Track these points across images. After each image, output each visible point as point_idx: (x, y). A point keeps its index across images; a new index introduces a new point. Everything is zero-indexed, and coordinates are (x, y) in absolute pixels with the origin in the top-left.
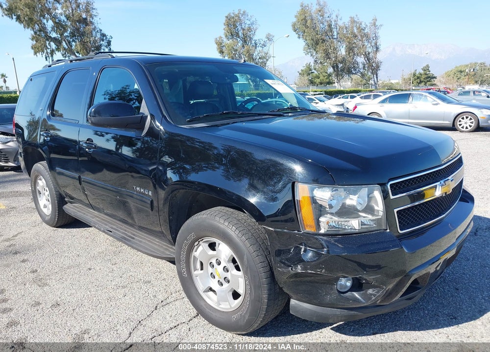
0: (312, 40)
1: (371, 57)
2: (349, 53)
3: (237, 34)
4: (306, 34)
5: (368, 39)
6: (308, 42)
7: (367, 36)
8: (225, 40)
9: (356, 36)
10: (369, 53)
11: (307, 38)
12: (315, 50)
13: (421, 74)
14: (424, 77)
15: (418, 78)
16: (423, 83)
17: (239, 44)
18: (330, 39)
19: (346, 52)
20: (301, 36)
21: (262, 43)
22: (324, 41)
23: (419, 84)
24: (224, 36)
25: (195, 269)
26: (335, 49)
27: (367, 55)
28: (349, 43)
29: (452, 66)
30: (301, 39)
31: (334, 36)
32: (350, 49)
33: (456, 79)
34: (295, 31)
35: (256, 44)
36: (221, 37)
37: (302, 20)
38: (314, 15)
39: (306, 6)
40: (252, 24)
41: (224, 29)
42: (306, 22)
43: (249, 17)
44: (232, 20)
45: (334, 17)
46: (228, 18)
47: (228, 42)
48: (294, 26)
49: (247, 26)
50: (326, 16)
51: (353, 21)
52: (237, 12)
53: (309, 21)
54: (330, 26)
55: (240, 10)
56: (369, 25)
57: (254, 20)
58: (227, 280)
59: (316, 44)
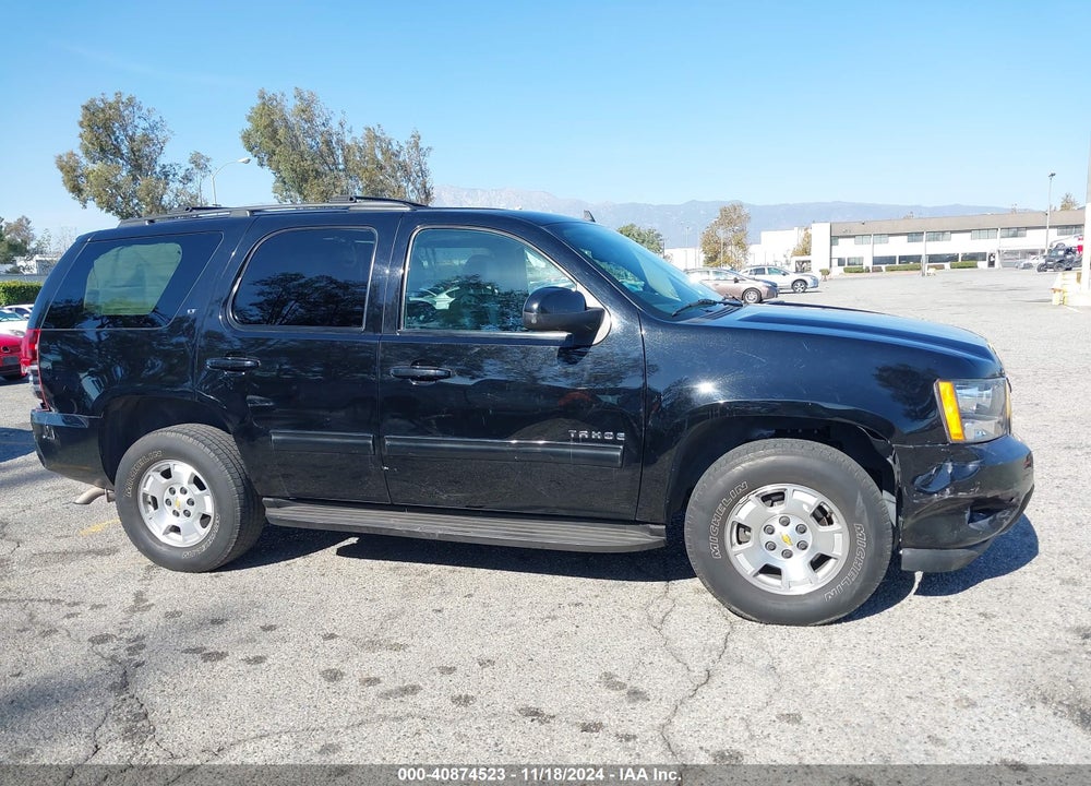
0: (294, 171)
3: (117, 151)
4: (275, 158)
5: (407, 175)
6: (284, 174)
7: (404, 167)
8: (84, 161)
9: (381, 168)
11: (282, 168)
12: (301, 193)
17: (124, 173)
18: (331, 170)
20: (265, 162)
21: (181, 173)
22: (318, 174)
24: (80, 153)
30: (266, 168)
31: (339, 164)
34: (251, 149)
35: (166, 175)
36: (73, 154)
37: (265, 127)
38: (292, 120)
39: (270, 99)
40: (153, 128)
41: (81, 136)
42: (275, 131)
43: (144, 111)
44: (101, 115)
45: (334, 126)
46: (90, 110)
47: (91, 166)
48: (247, 138)
49: (139, 132)
50: (319, 121)
51: (372, 137)
52: (111, 99)
53: (281, 132)
54: (328, 143)
55: (119, 95)
56: (405, 146)
57: (158, 119)
58: (803, 546)
59: (300, 180)
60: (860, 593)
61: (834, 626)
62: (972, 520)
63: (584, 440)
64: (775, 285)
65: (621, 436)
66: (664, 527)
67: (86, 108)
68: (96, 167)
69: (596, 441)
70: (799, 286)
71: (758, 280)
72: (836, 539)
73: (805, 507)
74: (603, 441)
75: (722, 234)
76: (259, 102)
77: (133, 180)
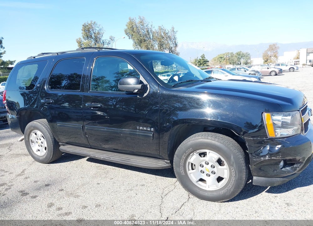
0: (138, 40)
1: (173, 50)
2: (161, 48)
3: (91, 36)
4: (133, 36)
5: (170, 39)
6: (136, 41)
7: (169, 37)
8: (83, 40)
9: (163, 38)
10: (172, 48)
11: (135, 39)
12: (140, 46)
13: (200, 59)
14: (202, 61)
15: (199, 62)
16: (202, 65)
17: (93, 43)
18: (148, 39)
19: (158, 47)
20: (131, 38)
21: (107, 42)
22: (145, 40)
23: (200, 65)
24: (82, 38)
25: (189, 170)
26: (152, 45)
27: (170, 49)
28: (160, 41)
29: (216, 55)
30: (131, 39)
31: (151, 37)
32: (161, 45)
33: (219, 62)
34: (127, 34)
35: (104, 43)
36: (80, 38)
37: (131, 28)
38: (138, 25)
39: (132, 20)
40: (100, 30)
41: (82, 33)
42: (133, 29)
43: (98, 25)
44: (87, 27)
45: (150, 26)
46: (84, 26)
47: (85, 41)
48: (126, 31)
49: (97, 31)
50: (145, 25)
51: (161, 29)
52: (90, 23)
53: (135, 28)
54: (148, 31)
55: (91, 21)
56: (170, 31)
57: (101, 27)
58: (214, 173)
59: (140, 42)
60: (233, 193)
61: (226, 203)
62: (284, 167)
63: (141, 130)
64: (281, 70)
65: (152, 129)
66: (169, 161)
67: (83, 25)
68: (86, 41)
69: (145, 130)
70: (292, 70)
71: (276, 68)
72: (225, 171)
73: (213, 159)
74: (147, 130)
75: (269, 53)
76: (129, 20)
77: (95, 44)
